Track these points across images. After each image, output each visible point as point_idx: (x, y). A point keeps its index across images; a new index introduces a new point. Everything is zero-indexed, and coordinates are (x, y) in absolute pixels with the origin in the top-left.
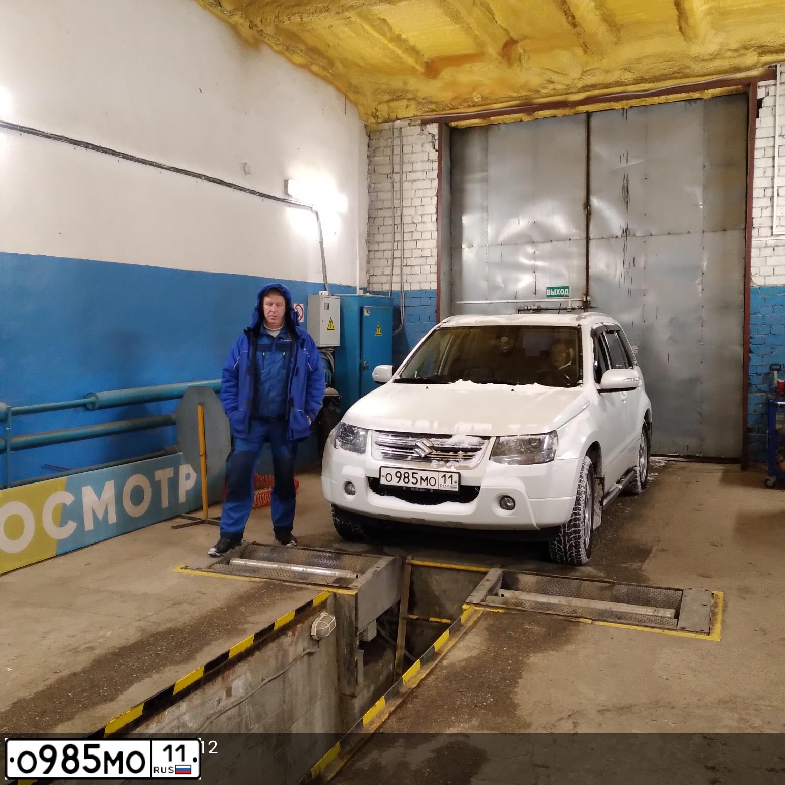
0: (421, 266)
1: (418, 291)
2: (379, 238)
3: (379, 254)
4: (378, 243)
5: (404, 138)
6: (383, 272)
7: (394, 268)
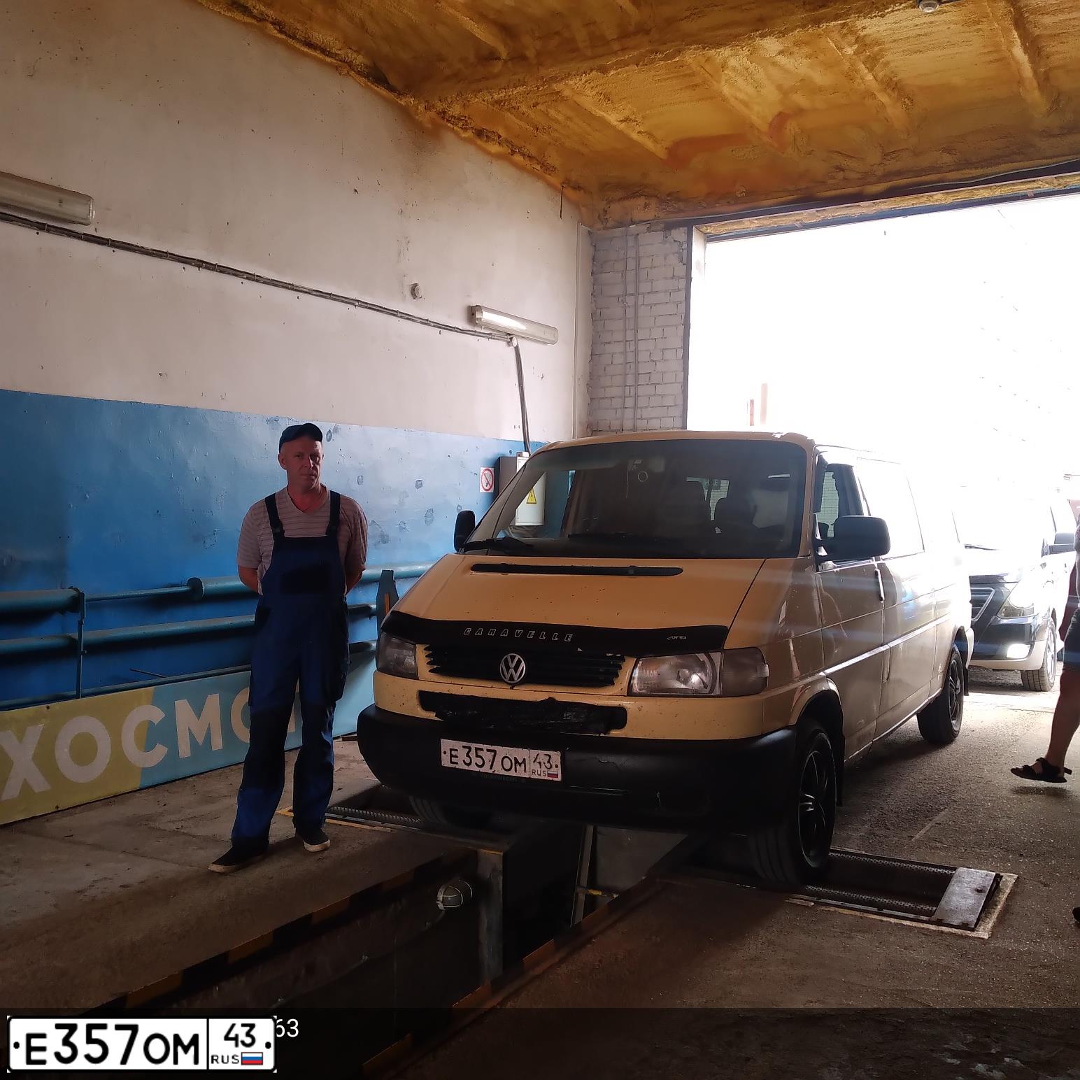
0: (660, 418)
2: (606, 381)
3: (606, 403)
4: (605, 387)
5: (641, 248)
6: (610, 426)
7: (625, 421)
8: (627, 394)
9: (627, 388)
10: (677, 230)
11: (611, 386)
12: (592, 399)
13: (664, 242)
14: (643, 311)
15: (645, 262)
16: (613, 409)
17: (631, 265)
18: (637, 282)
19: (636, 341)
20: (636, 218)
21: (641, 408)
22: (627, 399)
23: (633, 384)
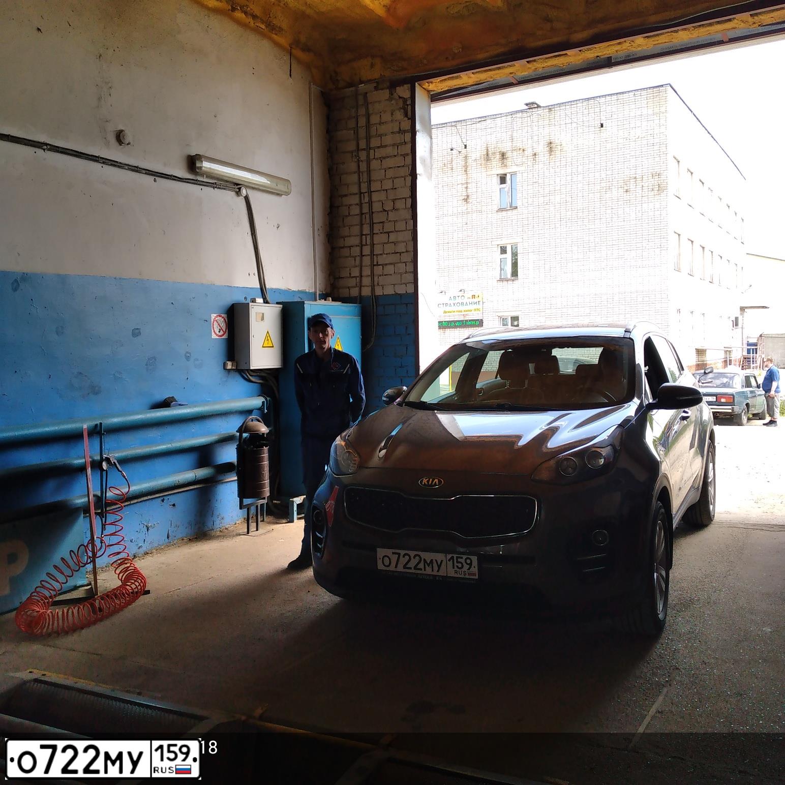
0: (394, 264)
1: (392, 295)
2: (345, 231)
3: (346, 252)
4: (344, 237)
5: (370, 106)
6: (350, 274)
7: (363, 268)
8: (364, 243)
9: (364, 237)
10: (402, 87)
11: (350, 236)
12: (333, 249)
13: (390, 99)
14: (375, 164)
15: (374, 119)
16: (352, 257)
17: (362, 122)
18: (368, 138)
19: (370, 193)
20: (364, 79)
21: (377, 255)
22: (364, 248)
23: (369, 233)
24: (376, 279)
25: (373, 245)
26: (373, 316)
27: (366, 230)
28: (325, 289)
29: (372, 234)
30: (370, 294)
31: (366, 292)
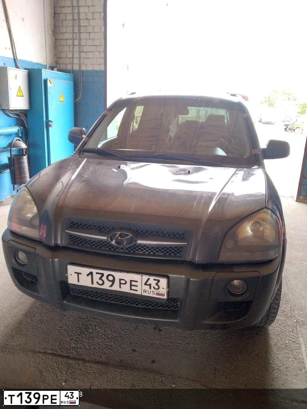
0: (93, 52)
1: (91, 71)
2: (63, 30)
3: (64, 42)
4: (63, 33)
6: (66, 55)
7: (74, 53)
8: (75, 38)
9: (75, 34)
11: (66, 33)
12: (56, 39)
16: (68, 45)
19: (78, 7)
21: (83, 46)
22: (75, 41)
23: (78, 32)
24: (82, 60)
25: (80, 39)
26: (81, 82)
27: (76, 30)
28: (52, 64)
29: (80, 33)
30: (78, 69)
31: (76, 68)
